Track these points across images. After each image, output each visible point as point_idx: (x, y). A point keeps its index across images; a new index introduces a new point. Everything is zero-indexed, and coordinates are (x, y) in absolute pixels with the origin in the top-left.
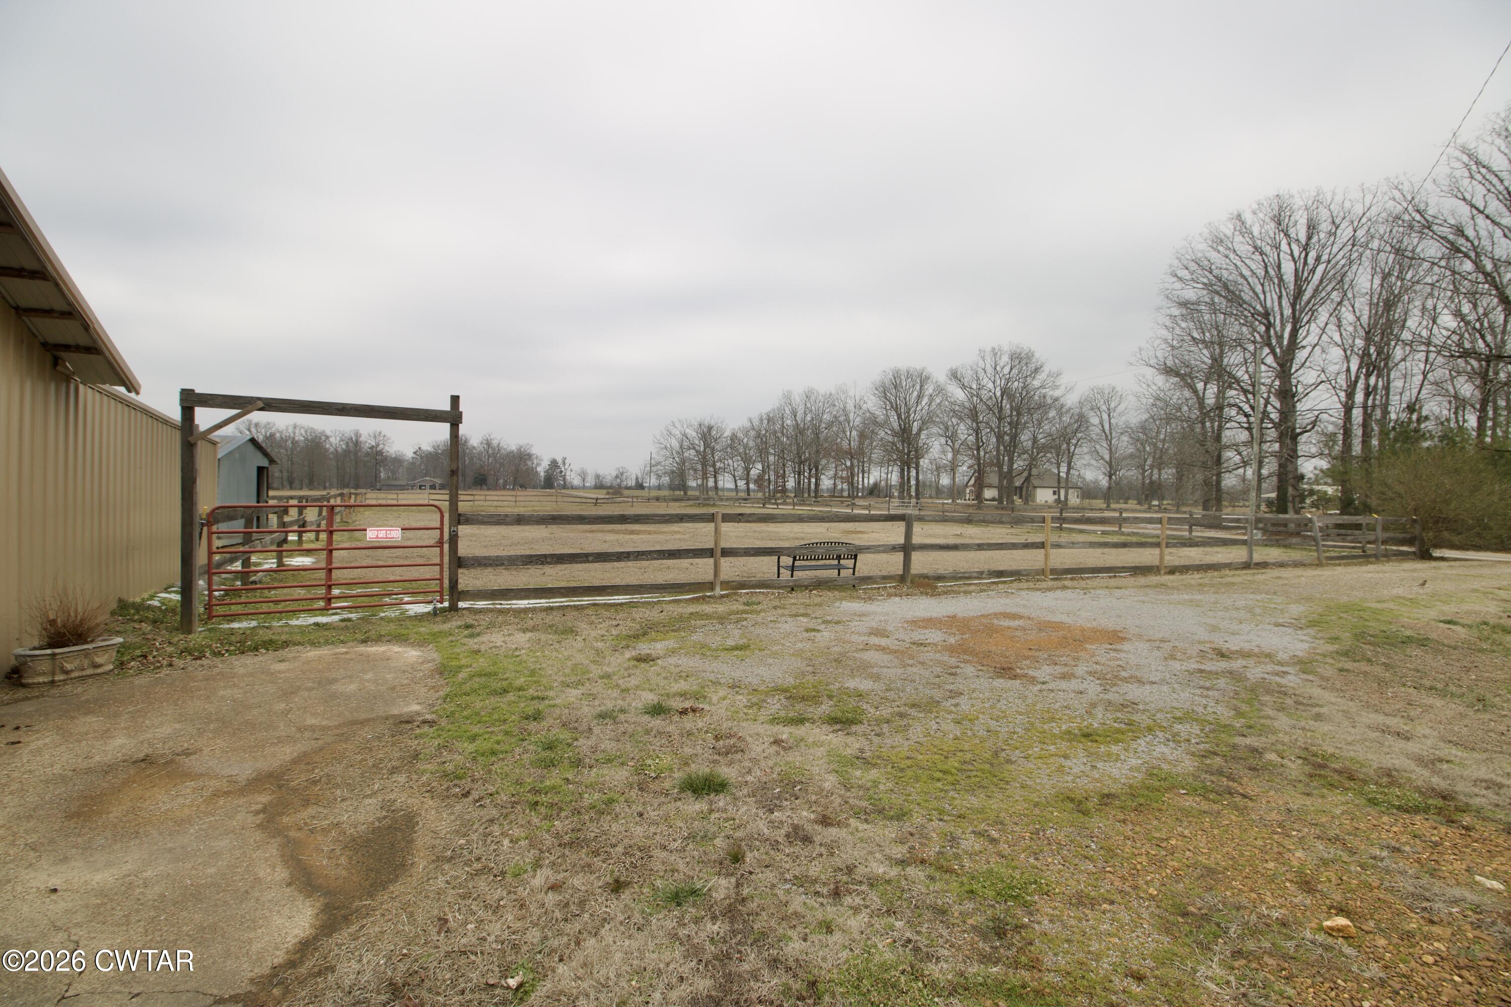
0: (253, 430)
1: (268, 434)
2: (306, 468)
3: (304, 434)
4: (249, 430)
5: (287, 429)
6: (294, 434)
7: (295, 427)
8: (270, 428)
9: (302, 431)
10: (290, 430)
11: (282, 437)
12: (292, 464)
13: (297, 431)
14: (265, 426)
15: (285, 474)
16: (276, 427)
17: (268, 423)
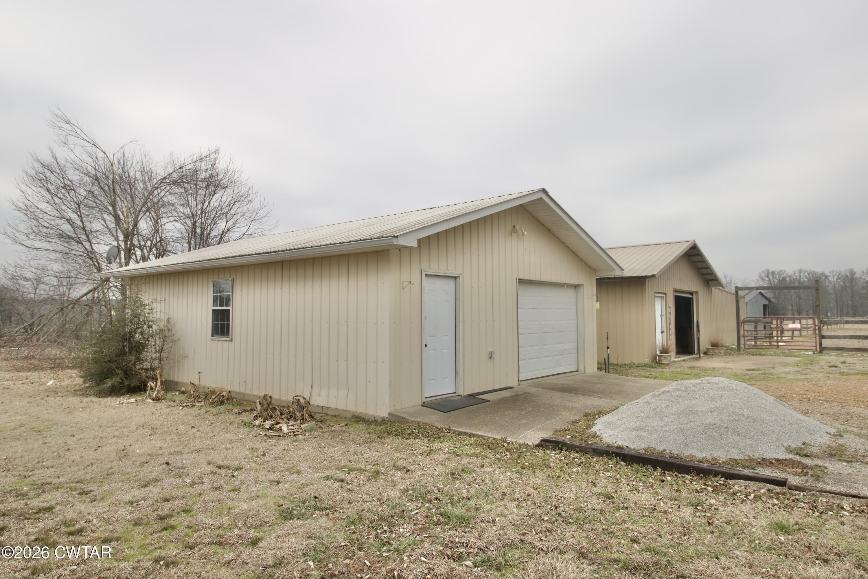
0: (771, 277)
1: (781, 278)
2: (811, 302)
3: (807, 275)
4: (768, 277)
5: (794, 274)
6: (800, 276)
7: (800, 271)
8: (782, 274)
9: (806, 274)
10: (797, 274)
11: (790, 280)
12: (799, 299)
13: (802, 275)
14: (779, 273)
15: (795, 307)
16: (786, 273)
17: (781, 271)
